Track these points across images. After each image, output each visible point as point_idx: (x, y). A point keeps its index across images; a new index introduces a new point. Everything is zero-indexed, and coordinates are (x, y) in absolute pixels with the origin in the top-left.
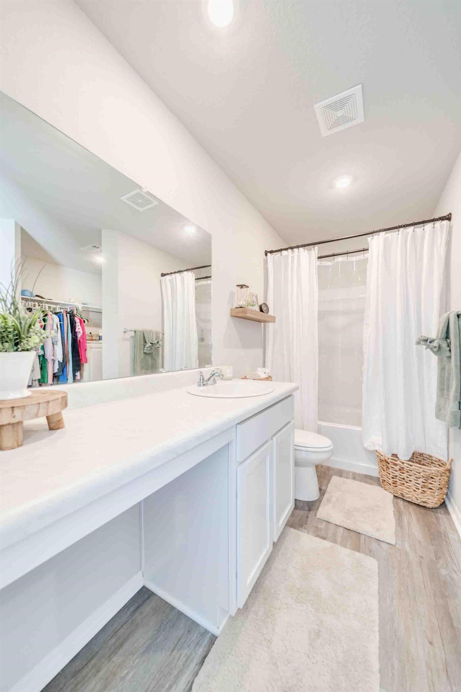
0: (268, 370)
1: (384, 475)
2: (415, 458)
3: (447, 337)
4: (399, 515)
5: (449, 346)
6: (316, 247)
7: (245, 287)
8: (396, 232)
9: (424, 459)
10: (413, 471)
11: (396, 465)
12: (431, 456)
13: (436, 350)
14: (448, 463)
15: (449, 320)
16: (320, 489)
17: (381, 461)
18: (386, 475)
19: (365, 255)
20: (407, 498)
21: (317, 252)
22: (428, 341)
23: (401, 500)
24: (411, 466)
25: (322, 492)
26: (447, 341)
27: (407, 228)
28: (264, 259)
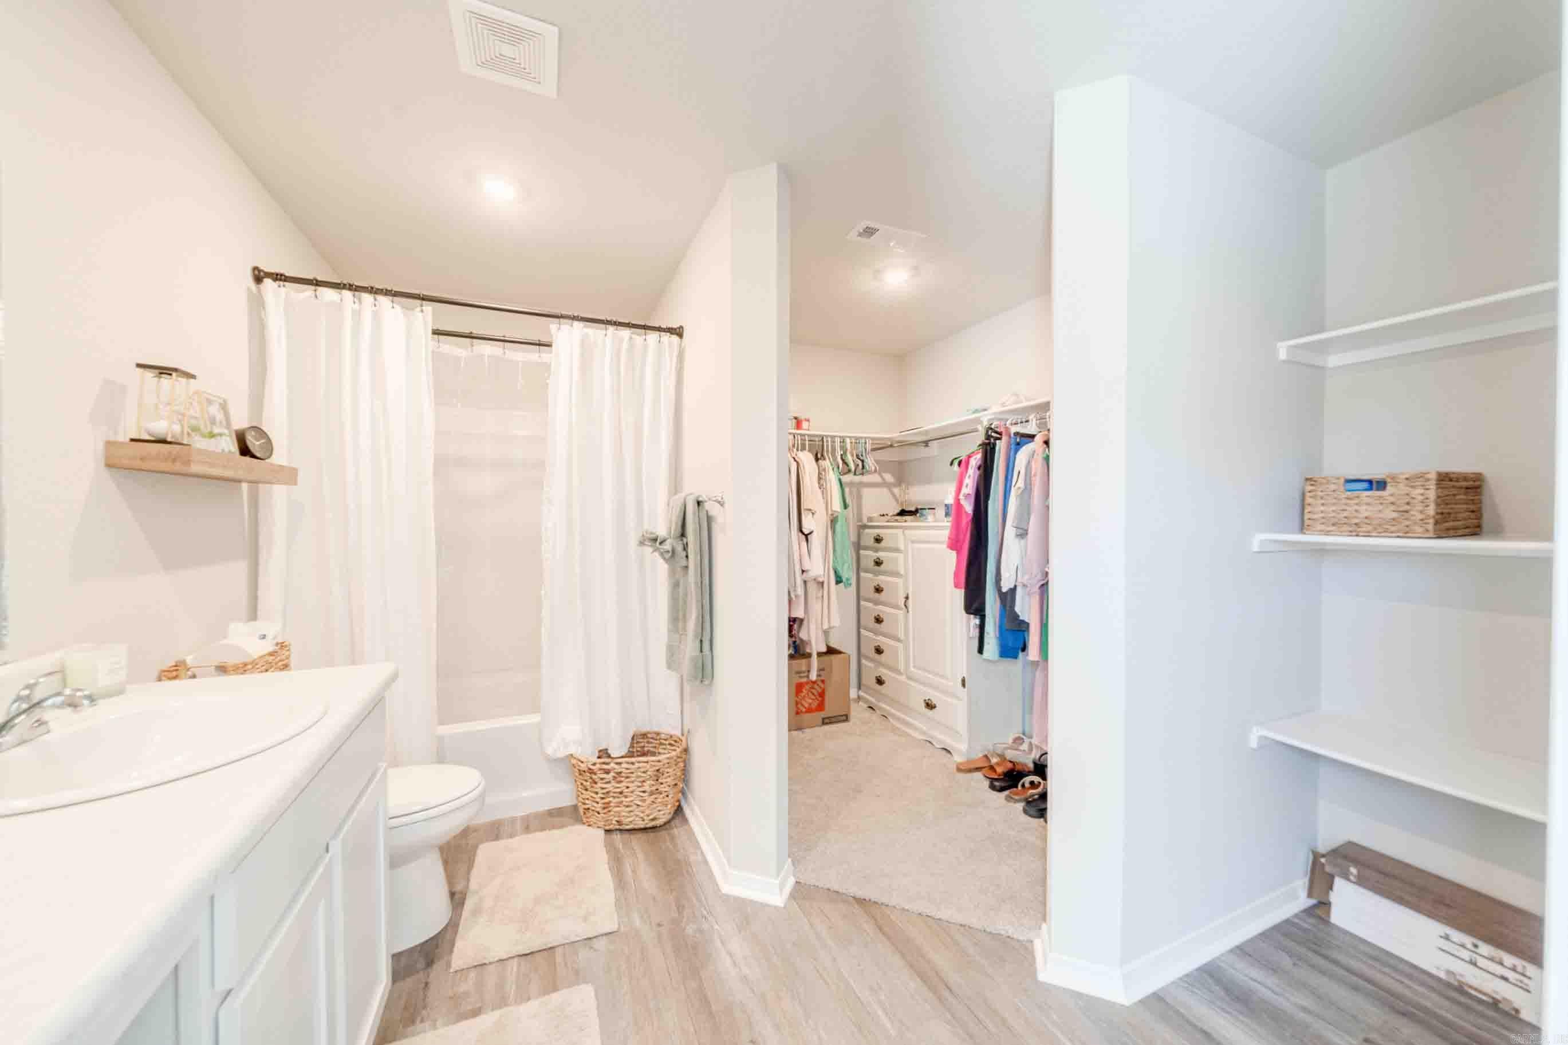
0: (272, 628)
1: (588, 799)
2: (635, 745)
3: (683, 535)
4: (616, 862)
5: (685, 548)
6: (429, 308)
7: (177, 376)
8: (601, 329)
9: (648, 742)
10: (637, 772)
11: (607, 772)
12: (658, 734)
13: (668, 556)
14: (683, 739)
15: (685, 508)
16: (452, 895)
17: (581, 772)
18: (592, 797)
19: (543, 355)
20: (627, 825)
21: (430, 319)
22: (659, 541)
23: (617, 834)
24: (633, 763)
25: (457, 899)
26: (682, 540)
27: (619, 328)
28: (249, 289)
